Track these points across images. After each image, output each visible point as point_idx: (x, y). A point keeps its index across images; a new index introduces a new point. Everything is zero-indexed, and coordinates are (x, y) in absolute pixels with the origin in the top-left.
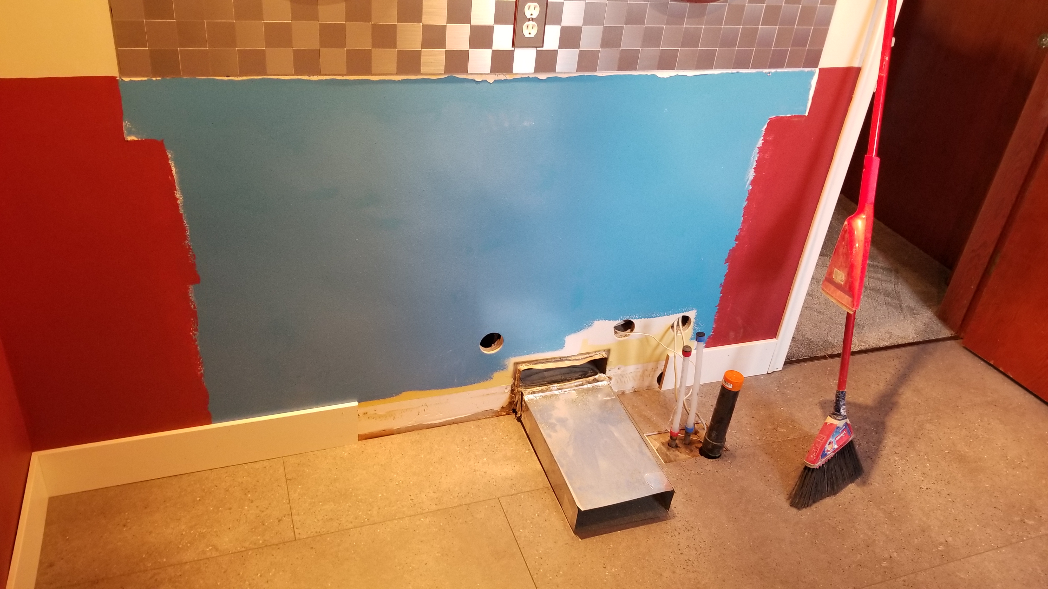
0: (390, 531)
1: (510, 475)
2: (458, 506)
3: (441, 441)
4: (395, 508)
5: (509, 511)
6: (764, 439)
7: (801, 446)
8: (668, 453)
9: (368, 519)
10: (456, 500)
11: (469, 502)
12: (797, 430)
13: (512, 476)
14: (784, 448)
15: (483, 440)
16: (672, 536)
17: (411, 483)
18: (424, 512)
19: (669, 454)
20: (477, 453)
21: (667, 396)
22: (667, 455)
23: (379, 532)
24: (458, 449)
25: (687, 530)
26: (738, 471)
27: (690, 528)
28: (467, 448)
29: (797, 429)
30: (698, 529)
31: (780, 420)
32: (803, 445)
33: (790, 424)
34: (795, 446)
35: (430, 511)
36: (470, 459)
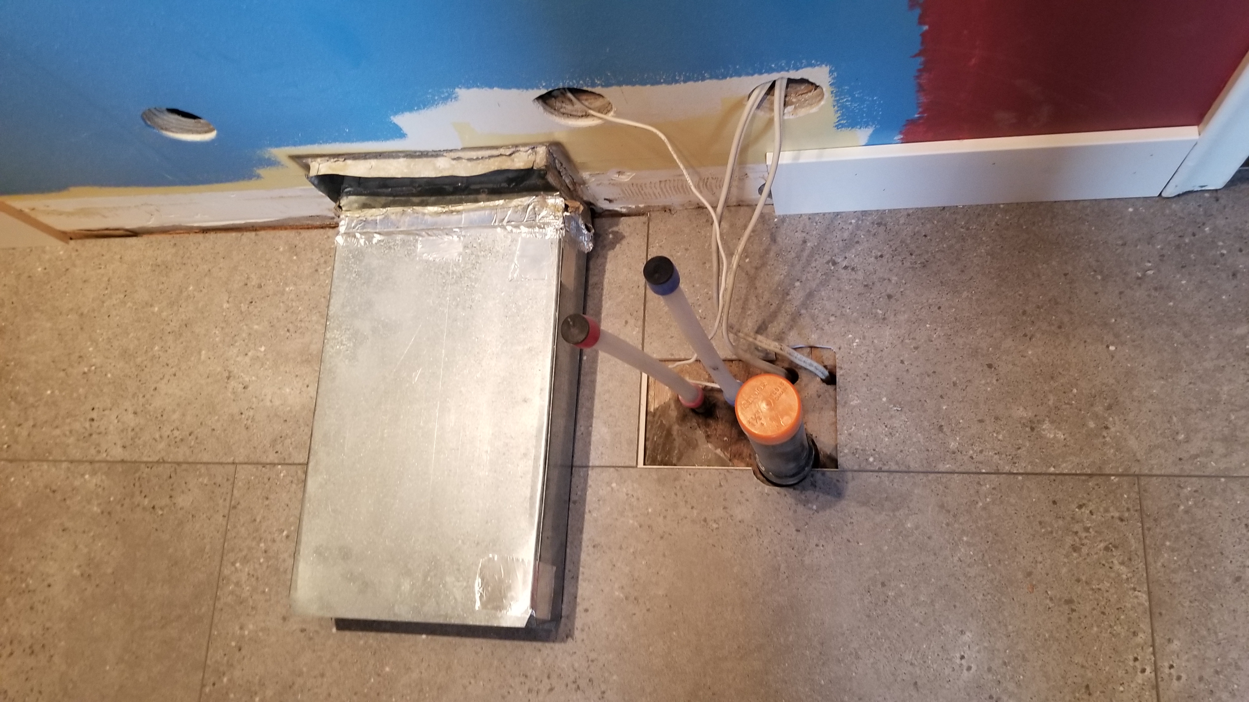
0: (27, 487)
1: (289, 408)
2: (158, 462)
3: (206, 275)
4: (58, 432)
5: (239, 507)
6: (971, 452)
7: (1074, 506)
8: (676, 427)
9: (8, 447)
10: (162, 446)
11: (181, 459)
12: (1104, 444)
13: (291, 411)
14: (1013, 501)
15: (283, 293)
16: (530, 691)
17: (109, 375)
18: (97, 458)
19: (675, 433)
20: (256, 327)
21: (779, 239)
22: (669, 433)
23: (11, 484)
24: (226, 305)
25: (574, 686)
26: (817, 545)
27: (583, 683)
28: (244, 307)
29: (1108, 439)
30: (603, 693)
31: (1075, 391)
32: (1080, 507)
33: (1096, 416)
34: (1054, 502)
35: (109, 458)
36: (236, 342)
